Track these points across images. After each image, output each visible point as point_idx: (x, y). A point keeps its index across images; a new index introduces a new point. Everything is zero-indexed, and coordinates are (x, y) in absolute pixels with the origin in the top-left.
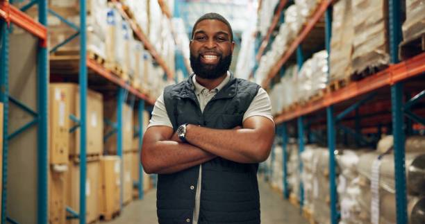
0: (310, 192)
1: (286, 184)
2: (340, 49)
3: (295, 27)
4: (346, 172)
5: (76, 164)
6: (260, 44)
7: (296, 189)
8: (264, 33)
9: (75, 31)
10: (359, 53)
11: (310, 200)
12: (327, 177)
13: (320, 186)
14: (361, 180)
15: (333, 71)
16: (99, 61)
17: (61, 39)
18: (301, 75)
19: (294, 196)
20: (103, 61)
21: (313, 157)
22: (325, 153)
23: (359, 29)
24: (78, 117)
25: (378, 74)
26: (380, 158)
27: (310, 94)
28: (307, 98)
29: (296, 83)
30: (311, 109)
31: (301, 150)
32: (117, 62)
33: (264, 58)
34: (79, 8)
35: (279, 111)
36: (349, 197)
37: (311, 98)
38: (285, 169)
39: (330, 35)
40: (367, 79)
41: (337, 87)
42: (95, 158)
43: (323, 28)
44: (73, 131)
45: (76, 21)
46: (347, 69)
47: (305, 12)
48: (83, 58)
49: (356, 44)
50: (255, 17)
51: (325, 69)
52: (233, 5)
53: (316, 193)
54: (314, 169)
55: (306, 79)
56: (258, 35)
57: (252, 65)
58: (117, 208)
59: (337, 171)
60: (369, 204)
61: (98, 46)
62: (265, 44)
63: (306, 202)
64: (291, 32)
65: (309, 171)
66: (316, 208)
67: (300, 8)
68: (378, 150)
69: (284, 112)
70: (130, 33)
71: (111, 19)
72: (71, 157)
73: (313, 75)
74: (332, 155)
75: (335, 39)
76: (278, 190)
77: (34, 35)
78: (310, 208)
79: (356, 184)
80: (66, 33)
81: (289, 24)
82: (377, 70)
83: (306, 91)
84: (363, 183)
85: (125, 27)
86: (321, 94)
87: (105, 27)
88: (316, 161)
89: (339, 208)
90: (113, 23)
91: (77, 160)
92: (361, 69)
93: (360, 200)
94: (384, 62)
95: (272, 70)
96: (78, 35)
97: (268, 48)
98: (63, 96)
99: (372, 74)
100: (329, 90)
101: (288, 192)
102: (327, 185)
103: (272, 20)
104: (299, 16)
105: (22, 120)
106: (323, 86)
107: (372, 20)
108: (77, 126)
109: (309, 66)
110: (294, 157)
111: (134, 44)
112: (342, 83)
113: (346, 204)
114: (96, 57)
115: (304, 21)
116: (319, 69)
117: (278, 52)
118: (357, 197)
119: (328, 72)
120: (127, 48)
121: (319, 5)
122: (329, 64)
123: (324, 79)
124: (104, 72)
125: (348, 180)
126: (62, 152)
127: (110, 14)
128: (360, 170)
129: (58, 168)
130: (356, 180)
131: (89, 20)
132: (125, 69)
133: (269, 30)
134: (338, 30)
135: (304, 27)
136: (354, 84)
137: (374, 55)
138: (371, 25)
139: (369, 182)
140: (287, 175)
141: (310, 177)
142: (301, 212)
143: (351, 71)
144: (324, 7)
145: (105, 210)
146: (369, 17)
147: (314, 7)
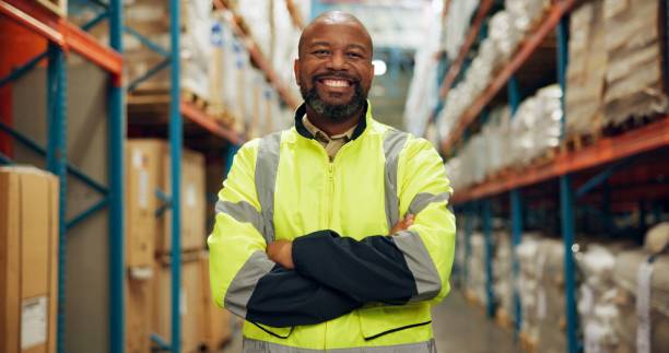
0: (533, 310)
1: (491, 294)
2: (582, 84)
3: (506, 47)
4: (593, 280)
5: (164, 266)
6: (446, 70)
7: (507, 303)
8: (453, 53)
9: (161, 58)
10: (617, 92)
11: (532, 322)
12: (562, 287)
13: (549, 300)
14: (619, 294)
15: (571, 119)
16: (200, 103)
17: (141, 70)
18: (516, 123)
19: (504, 313)
20: (206, 105)
21: (537, 254)
22: (557, 249)
23: (617, 53)
24: (168, 193)
25: (650, 127)
26: (651, 261)
27: (531, 154)
28: (526, 160)
29: (507, 136)
30: (532, 178)
31: (516, 242)
32: (226, 105)
33: (453, 95)
34: (168, 22)
35: (479, 177)
36: (599, 320)
37: (533, 161)
38: (489, 270)
39: (566, 62)
40: (629, 134)
41: (578, 144)
42: (193, 256)
43: (553, 51)
44: (160, 214)
45: (165, 42)
46: (594, 118)
47: (523, 23)
48: (176, 101)
49: (611, 77)
50: (437, 27)
51: (557, 115)
52: (402, 9)
53: (542, 312)
54: (539, 273)
55: (524, 129)
56: (443, 56)
57: (432, 103)
58: (227, 332)
59: (577, 277)
60: (634, 335)
61: (197, 80)
62: (454, 71)
63: (525, 325)
64: (499, 56)
65: (530, 276)
66: (542, 334)
67: (514, 17)
68: (647, 247)
69: (487, 181)
70: (245, 58)
71: (217, 37)
72: (158, 255)
73: (537, 123)
74: (569, 253)
75: (574, 68)
76: (477, 303)
77: (104, 69)
78: (531, 335)
79: (609, 301)
80: (148, 61)
81: (496, 43)
82: (646, 120)
83: (524, 150)
84: (622, 300)
85: (237, 49)
86: (551, 155)
87: (208, 50)
88: (541, 260)
89: (582, 337)
90: (220, 44)
91: (167, 259)
92: (620, 118)
93: (618, 325)
94: (659, 109)
95: (466, 112)
96: (167, 65)
97: (460, 78)
98: (145, 160)
99: (638, 127)
100: (564, 150)
101: (493, 307)
102: (561, 301)
103: (467, 34)
104: (513, 30)
105: (86, 201)
106: (554, 143)
107: (639, 40)
108: (167, 207)
109: (530, 110)
110: (503, 252)
111: (251, 74)
112: (586, 140)
113: (594, 332)
114: (195, 98)
115: (521, 37)
116: (547, 116)
117: (476, 86)
118: (612, 321)
119: (563, 120)
120: (241, 83)
121: (547, 14)
122: (564, 107)
123: (556, 131)
124: (207, 121)
125: (597, 295)
126: (144, 247)
127: (216, 29)
128: (617, 278)
129: (139, 273)
130: (611, 294)
131: (184, 40)
132: (237, 114)
133: (462, 50)
134: (579, 54)
135: (520, 47)
136: (608, 141)
137: (642, 97)
138: (638, 49)
139: (632, 299)
140: (492, 280)
141: (531, 285)
142: (516, 340)
143: (602, 121)
144: (555, 17)
145: (208, 336)
146: (633, 35)
147: (538, 16)
